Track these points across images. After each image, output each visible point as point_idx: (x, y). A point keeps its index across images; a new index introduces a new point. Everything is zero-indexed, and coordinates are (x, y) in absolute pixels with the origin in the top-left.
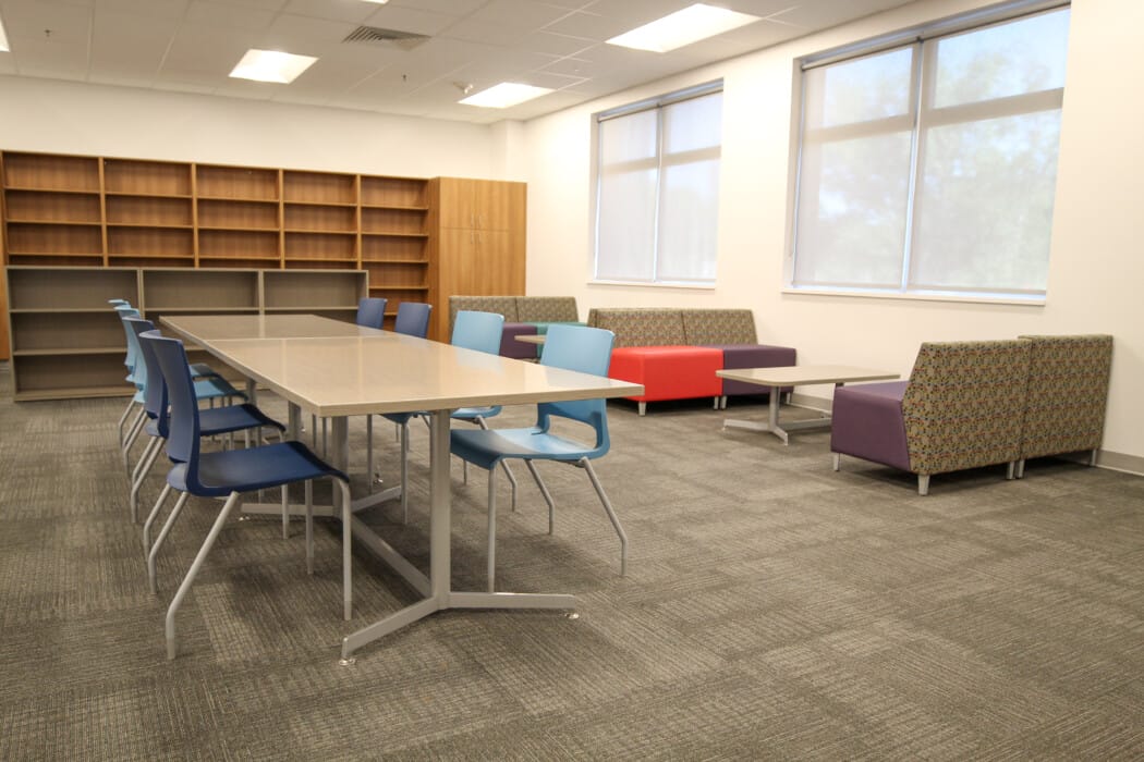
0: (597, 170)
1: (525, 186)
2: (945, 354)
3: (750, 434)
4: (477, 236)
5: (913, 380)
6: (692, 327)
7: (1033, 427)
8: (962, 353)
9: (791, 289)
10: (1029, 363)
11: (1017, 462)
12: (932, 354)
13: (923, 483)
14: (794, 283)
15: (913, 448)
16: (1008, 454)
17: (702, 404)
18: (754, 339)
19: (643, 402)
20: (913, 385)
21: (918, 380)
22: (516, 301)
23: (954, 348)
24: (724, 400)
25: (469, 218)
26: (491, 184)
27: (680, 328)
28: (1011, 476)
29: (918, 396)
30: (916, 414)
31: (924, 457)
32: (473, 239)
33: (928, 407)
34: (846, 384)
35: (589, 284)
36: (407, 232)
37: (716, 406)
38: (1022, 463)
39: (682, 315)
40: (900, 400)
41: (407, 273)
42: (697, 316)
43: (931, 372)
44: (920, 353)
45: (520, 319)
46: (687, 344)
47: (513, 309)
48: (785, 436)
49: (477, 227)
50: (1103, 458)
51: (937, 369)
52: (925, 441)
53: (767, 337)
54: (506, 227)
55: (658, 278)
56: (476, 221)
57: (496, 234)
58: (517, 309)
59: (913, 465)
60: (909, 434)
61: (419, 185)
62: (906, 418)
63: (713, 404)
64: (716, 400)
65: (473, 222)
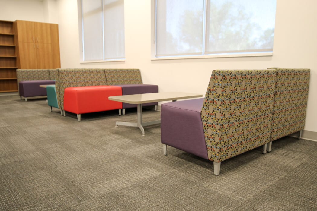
0: (81, 15)
1: (57, 25)
2: (228, 77)
3: (128, 129)
4: (36, 46)
5: (207, 97)
6: (110, 77)
7: (277, 122)
8: (239, 77)
9: (156, 58)
10: (275, 83)
11: (268, 144)
12: (220, 78)
13: (217, 167)
14: (157, 56)
15: (209, 144)
16: (264, 140)
17: (113, 113)
18: (141, 81)
19: (78, 114)
20: (208, 101)
21: (211, 97)
22: (49, 71)
23: (234, 73)
24: (124, 110)
25: (32, 38)
26: (42, 24)
27: (103, 77)
28: (265, 152)
29: (211, 108)
30: (210, 121)
31: (217, 150)
32: (35, 47)
33: (218, 116)
34: (177, 101)
35: (81, 63)
36: (7, 44)
37: (120, 114)
38: (271, 143)
39: (105, 71)
40: (200, 111)
41: (9, 62)
42: (112, 72)
43: (219, 91)
44: (211, 78)
45: (51, 79)
46: (107, 85)
47: (48, 75)
48: (143, 130)
49: (36, 42)
50: (305, 135)
51: (223, 88)
52: (217, 139)
53: (147, 81)
54: (50, 42)
55: (105, 59)
56: (36, 39)
57: (45, 45)
58: (49, 74)
59: (210, 155)
60: (206, 134)
61: (10, 24)
62: (204, 123)
63: (118, 113)
64: (120, 111)
65: (34, 40)
